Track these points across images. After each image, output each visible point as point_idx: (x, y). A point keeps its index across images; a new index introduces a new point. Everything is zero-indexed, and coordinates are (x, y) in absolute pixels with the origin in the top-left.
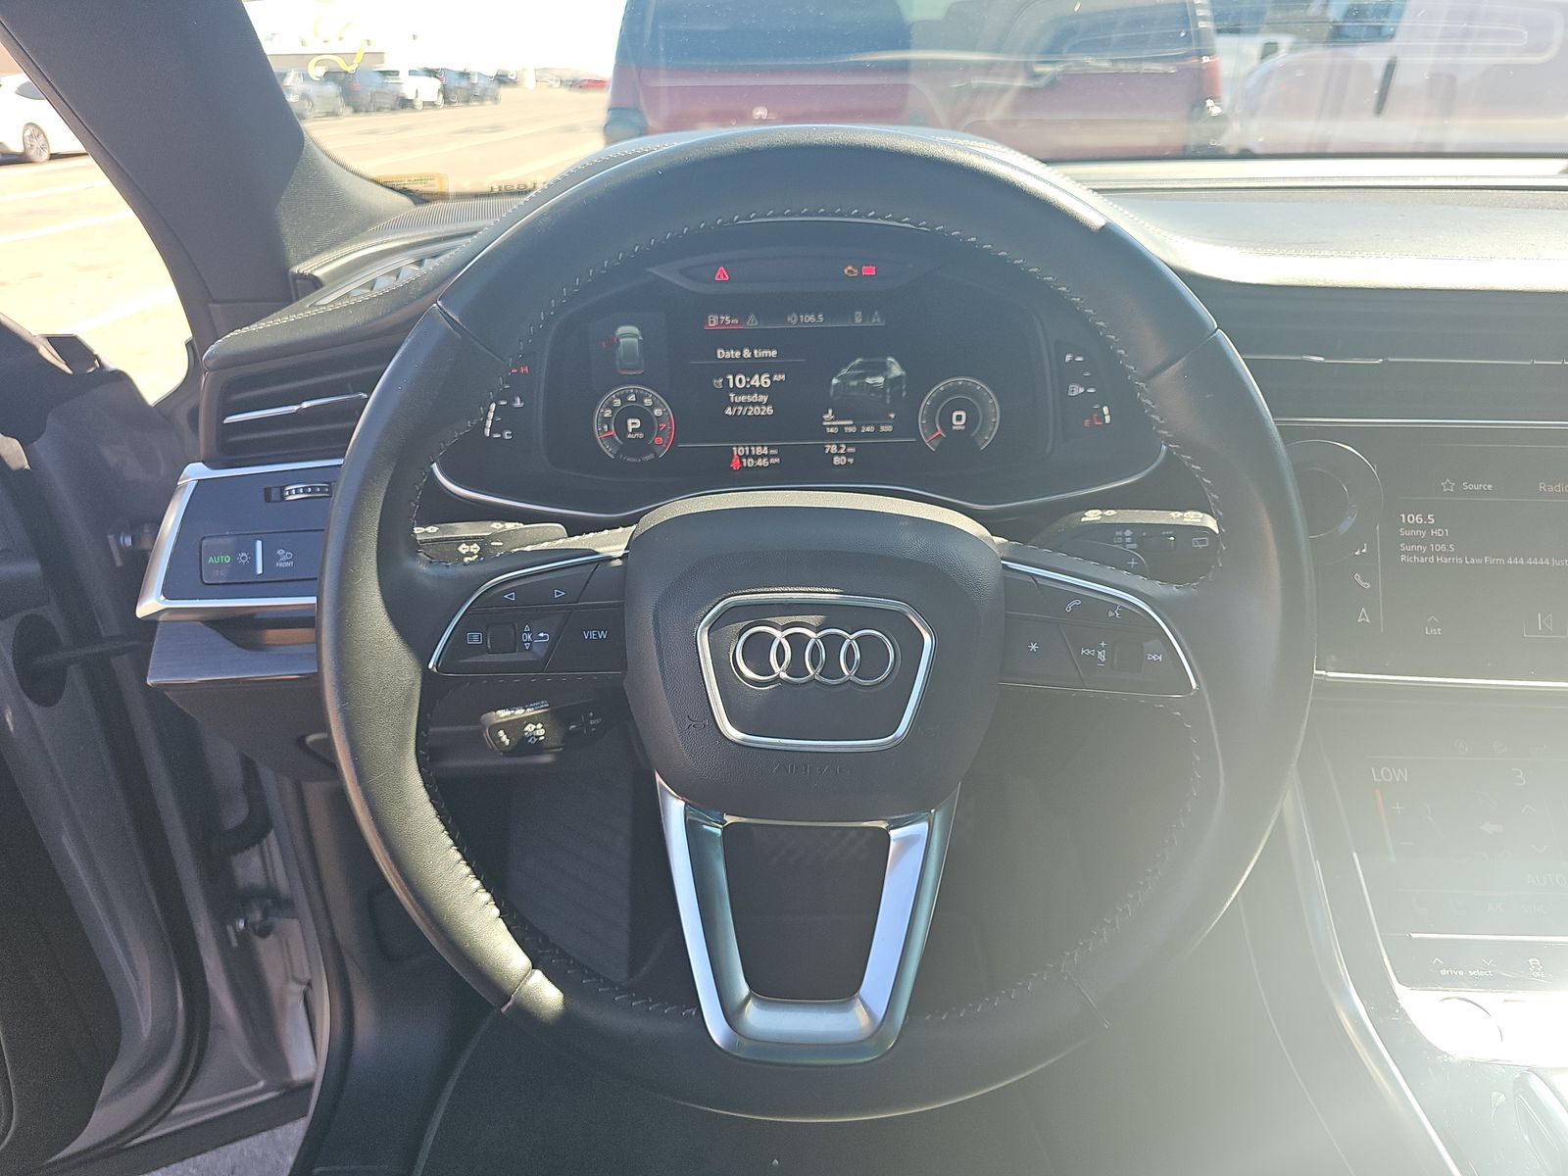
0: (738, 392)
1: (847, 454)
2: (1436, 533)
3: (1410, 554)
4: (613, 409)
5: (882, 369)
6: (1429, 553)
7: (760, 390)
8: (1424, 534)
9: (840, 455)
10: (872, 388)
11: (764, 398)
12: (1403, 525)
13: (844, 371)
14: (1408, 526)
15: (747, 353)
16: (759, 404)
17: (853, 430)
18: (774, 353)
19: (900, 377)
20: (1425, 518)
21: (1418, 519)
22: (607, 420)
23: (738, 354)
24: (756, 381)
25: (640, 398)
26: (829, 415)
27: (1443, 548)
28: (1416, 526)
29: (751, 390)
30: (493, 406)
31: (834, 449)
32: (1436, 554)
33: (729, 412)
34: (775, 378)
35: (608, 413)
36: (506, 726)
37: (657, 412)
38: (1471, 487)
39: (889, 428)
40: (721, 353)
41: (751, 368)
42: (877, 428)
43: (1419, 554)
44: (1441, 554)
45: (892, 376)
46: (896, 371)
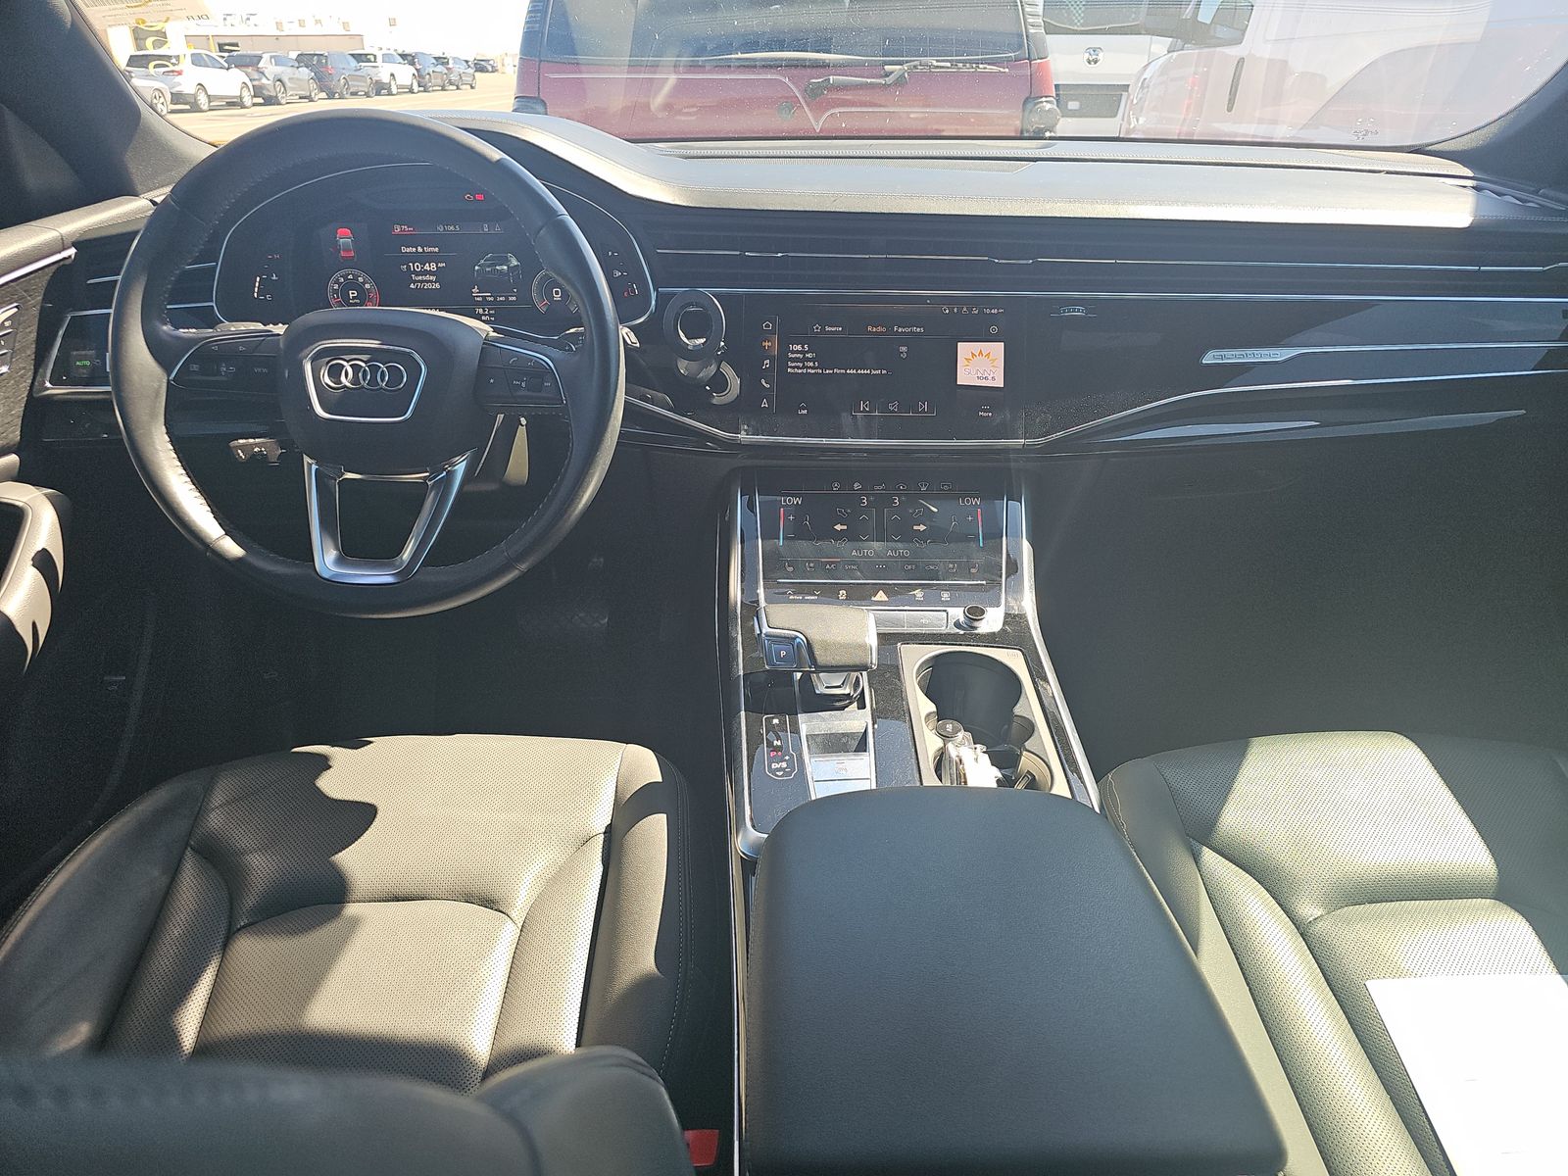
0: (417, 274)
1: (490, 315)
2: (809, 355)
3: (793, 368)
4: (340, 284)
5: (506, 261)
6: (804, 367)
7: (430, 273)
8: (802, 356)
9: (486, 315)
10: (501, 271)
11: (433, 278)
12: (790, 351)
13: (482, 262)
14: (793, 352)
15: (420, 249)
16: (431, 281)
17: (492, 299)
18: (437, 250)
19: (518, 265)
20: (803, 347)
21: (799, 348)
22: (335, 291)
23: (414, 249)
24: (427, 267)
25: (356, 277)
26: (475, 290)
27: (811, 364)
28: (798, 352)
29: (426, 272)
30: (258, 279)
31: (481, 311)
32: (808, 368)
33: (412, 286)
34: (439, 265)
35: (336, 287)
36: (242, 447)
37: (367, 286)
38: (830, 329)
39: (514, 298)
40: (404, 249)
41: (424, 259)
42: (507, 297)
43: (798, 368)
44: (810, 367)
45: (512, 265)
46: (514, 262)
